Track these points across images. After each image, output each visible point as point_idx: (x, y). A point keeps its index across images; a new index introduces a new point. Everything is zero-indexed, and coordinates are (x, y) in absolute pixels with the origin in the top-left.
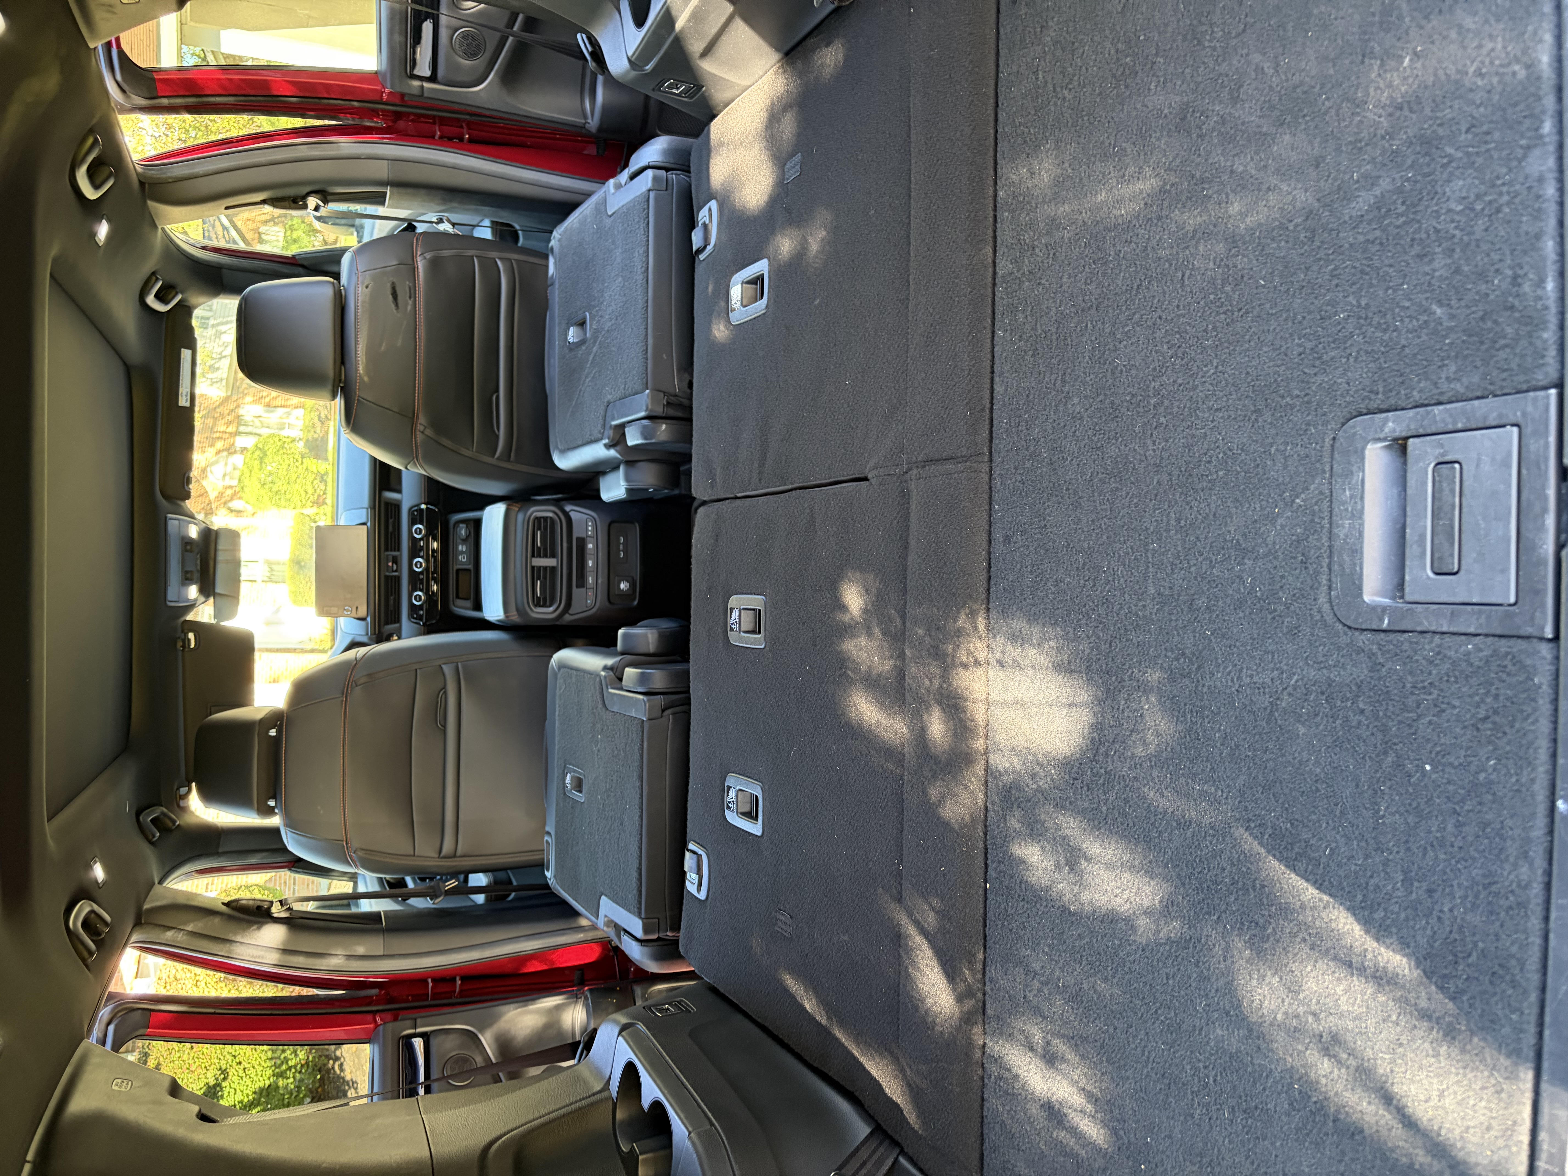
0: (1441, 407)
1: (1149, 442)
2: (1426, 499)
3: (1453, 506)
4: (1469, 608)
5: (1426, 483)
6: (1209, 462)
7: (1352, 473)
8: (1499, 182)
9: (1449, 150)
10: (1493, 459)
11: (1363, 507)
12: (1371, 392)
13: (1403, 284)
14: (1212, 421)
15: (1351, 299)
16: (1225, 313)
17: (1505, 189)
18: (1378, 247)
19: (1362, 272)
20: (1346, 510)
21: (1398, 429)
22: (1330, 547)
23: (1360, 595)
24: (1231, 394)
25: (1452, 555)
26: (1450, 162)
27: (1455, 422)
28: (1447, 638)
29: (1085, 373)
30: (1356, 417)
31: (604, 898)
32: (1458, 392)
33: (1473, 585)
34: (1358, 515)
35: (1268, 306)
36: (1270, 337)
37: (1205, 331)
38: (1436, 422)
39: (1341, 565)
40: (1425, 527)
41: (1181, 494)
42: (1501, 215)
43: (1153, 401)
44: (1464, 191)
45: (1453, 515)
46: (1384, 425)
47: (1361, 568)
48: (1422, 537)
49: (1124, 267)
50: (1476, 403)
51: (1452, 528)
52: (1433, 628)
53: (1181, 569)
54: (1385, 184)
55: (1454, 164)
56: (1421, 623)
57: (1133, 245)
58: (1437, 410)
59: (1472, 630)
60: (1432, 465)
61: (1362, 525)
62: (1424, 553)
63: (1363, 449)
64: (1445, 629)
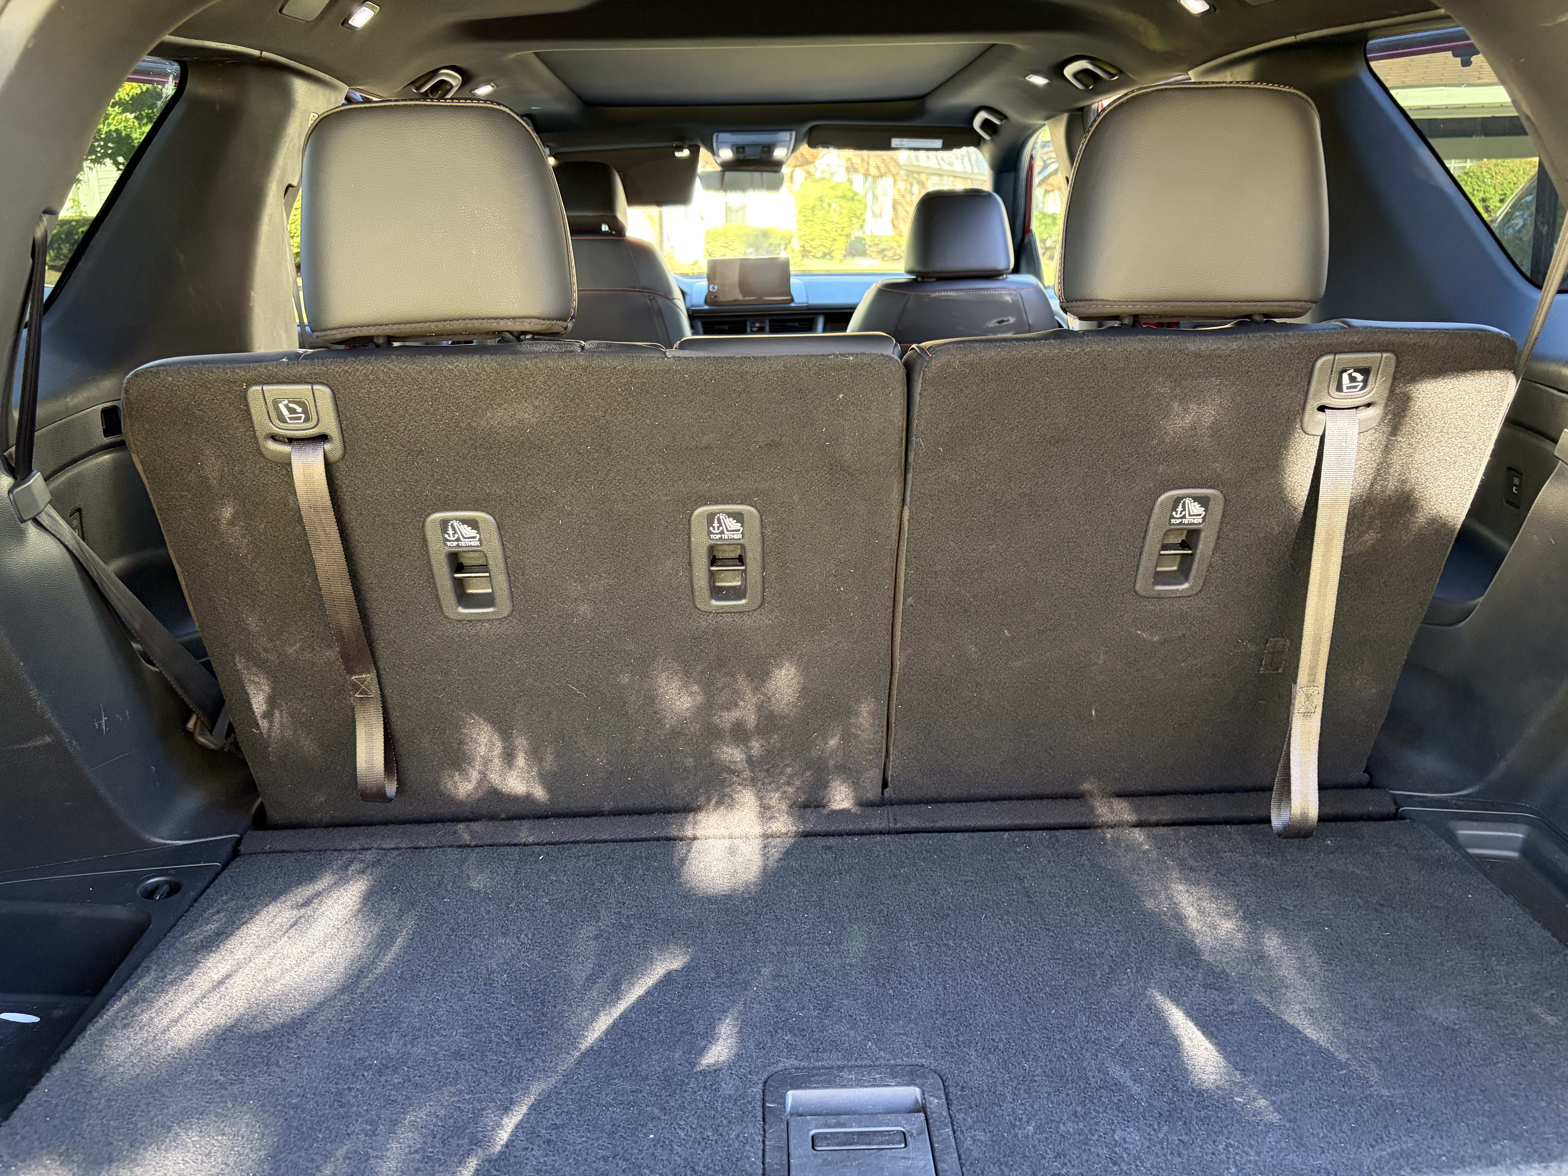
0: (951, 1133)
1: (916, 942)
2: (874, 1126)
3: (869, 1144)
4: (785, 1158)
5: (888, 1126)
6: (900, 983)
7: (894, 1078)
8: (1138, 1163)
9: (1165, 1128)
10: (909, 1168)
11: (866, 1087)
12: (963, 1087)
13: (1052, 1103)
14: (935, 984)
15: (1040, 1070)
16: (1027, 988)
17: (1133, 1167)
18: (1082, 1086)
19: (1062, 1077)
20: (864, 1076)
21: (932, 1106)
22: (832, 1068)
23: (793, 1088)
24: (958, 995)
25: (828, 1145)
26: (1154, 1130)
27: (938, 1142)
28: (760, 1146)
29: (973, 895)
30: (942, 1079)
32: (963, 1142)
33: (805, 1159)
34: (859, 1084)
35: (1033, 1016)
36: (1007, 1019)
37: (1012, 976)
38: (939, 1130)
39: (817, 1074)
40: (852, 1127)
41: (873, 965)
42: (1111, 1165)
43: (951, 943)
44: (1131, 1140)
45: (861, 1144)
46: (936, 1097)
47: (815, 1088)
48: (843, 1125)
49: (1065, 918)
50: (955, 1155)
51: (851, 1144)
52: (767, 1135)
53: (808, 968)
54: (1135, 1089)
55: (1152, 1132)
56: (771, 1128)
57: (1082, 924)
58: (949, 1130)
59: (767, 1160)
60: (902, 1129)
61: (852, 1086)
62: (830, 1127)
63: (915, 1085)
64: (767, 1143)
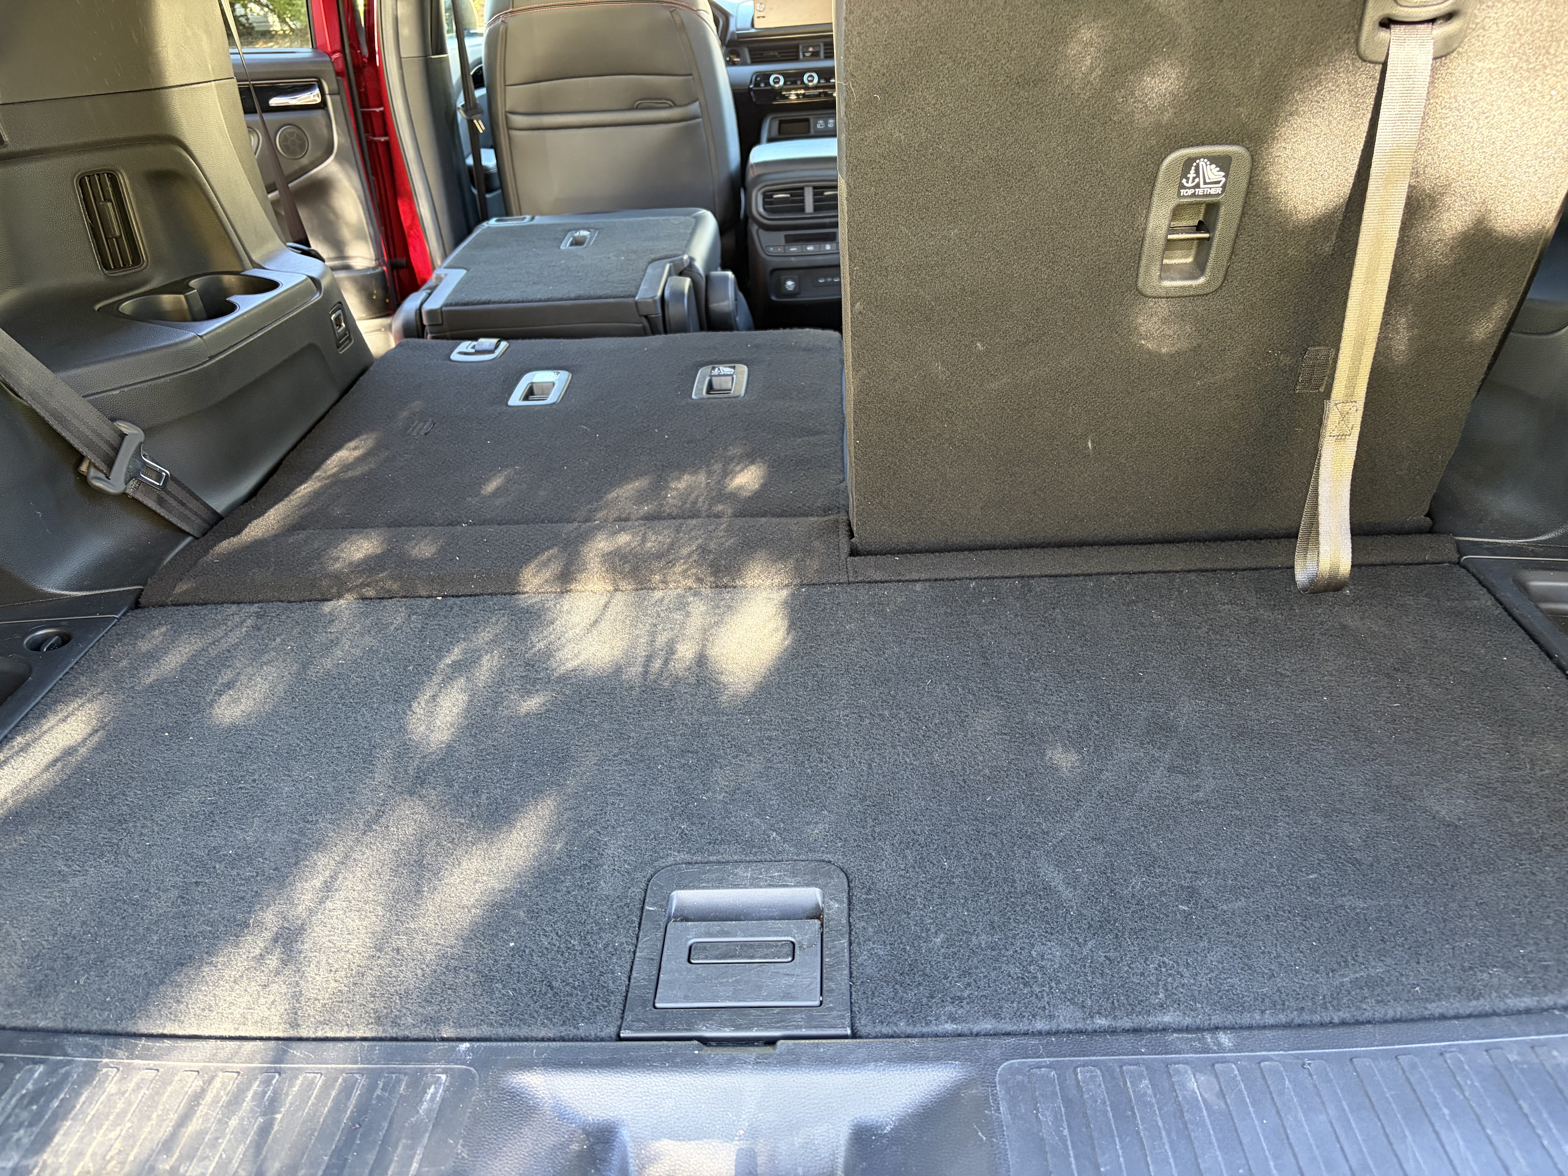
0: (846, 945)
1: (847, 711)
2: (761, 936)
3: (752, 957)
4: (655, 972)
5: (777, 935)
6: (821, 761)
7: (794, 877)
8: (1053, 984)
9: (1090, 944)
10: (791, 986)
11: (761, 887)
12: (870, 889)
13: (968, 910)
14: (860, 763)
15: (961, 870)
16: (964, 769)
17: (1047, 989)
18: (1007, 890)
19: (986, 878)
20: (761, 874)
21: (831, 912)
22: (728, 862)
23: (680, 887)
24: (883, 777)
25: (706, 958)
26: (1079, 944)
27: (830, 956)
28: (629, 957)
29: (922, 656)
30: (848, 878)
31: (464, 272)
32: (859, 956)
33: (676, 974)
34: (755, 884)
35: (965, 804)
36: (934, 807)
37: (948, 753)
38: (834, 941)
39: (709, 871)
40: (736, 936)
41: (795, 740)
42: (1021, 986)
43: (886, 713)
44: (1050, 957)
45: (744, 957)
46: (837, 901)
47: (703, 888)
48: (727, 934)
49: (1022, 685)
50: (846, 972)
51: (732, 957)
52: (639, 945)
53: (723, 742)
54: (1066, 893)
55: (1076, 948)
56: (646, 936)
57: (1041, 691)
58: (845, 942)
59: (634, 974)
60: (793, 940)
61: (745, 887)
62: (711, 935)
63: (816, 886)
64: (638, 954)
